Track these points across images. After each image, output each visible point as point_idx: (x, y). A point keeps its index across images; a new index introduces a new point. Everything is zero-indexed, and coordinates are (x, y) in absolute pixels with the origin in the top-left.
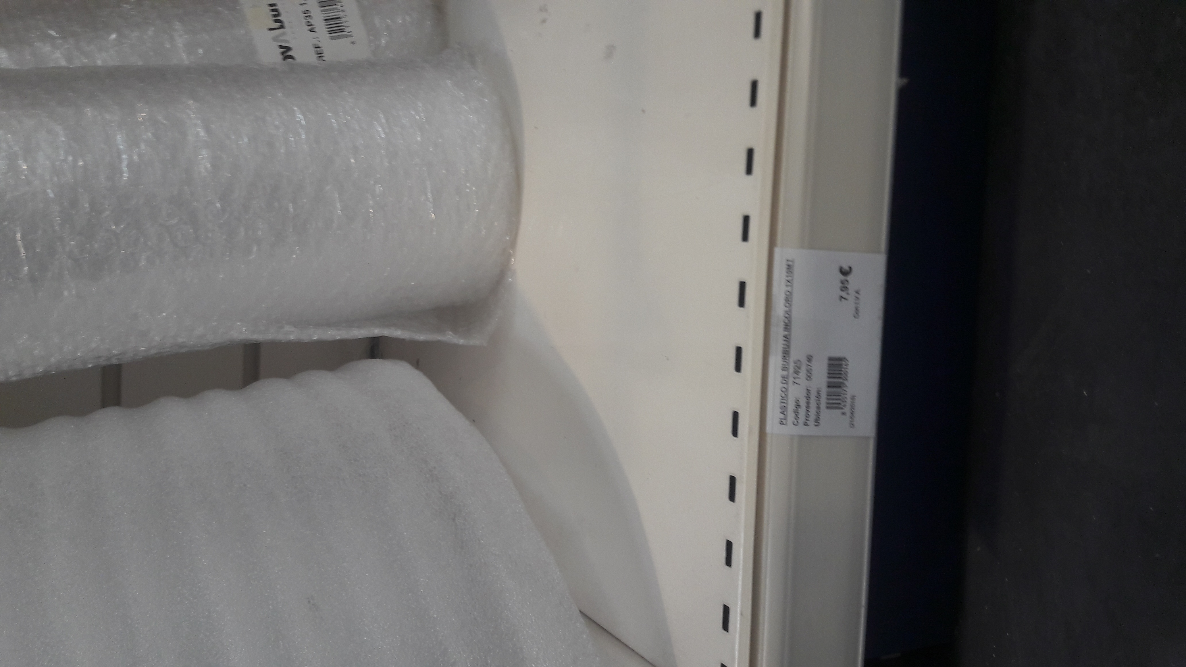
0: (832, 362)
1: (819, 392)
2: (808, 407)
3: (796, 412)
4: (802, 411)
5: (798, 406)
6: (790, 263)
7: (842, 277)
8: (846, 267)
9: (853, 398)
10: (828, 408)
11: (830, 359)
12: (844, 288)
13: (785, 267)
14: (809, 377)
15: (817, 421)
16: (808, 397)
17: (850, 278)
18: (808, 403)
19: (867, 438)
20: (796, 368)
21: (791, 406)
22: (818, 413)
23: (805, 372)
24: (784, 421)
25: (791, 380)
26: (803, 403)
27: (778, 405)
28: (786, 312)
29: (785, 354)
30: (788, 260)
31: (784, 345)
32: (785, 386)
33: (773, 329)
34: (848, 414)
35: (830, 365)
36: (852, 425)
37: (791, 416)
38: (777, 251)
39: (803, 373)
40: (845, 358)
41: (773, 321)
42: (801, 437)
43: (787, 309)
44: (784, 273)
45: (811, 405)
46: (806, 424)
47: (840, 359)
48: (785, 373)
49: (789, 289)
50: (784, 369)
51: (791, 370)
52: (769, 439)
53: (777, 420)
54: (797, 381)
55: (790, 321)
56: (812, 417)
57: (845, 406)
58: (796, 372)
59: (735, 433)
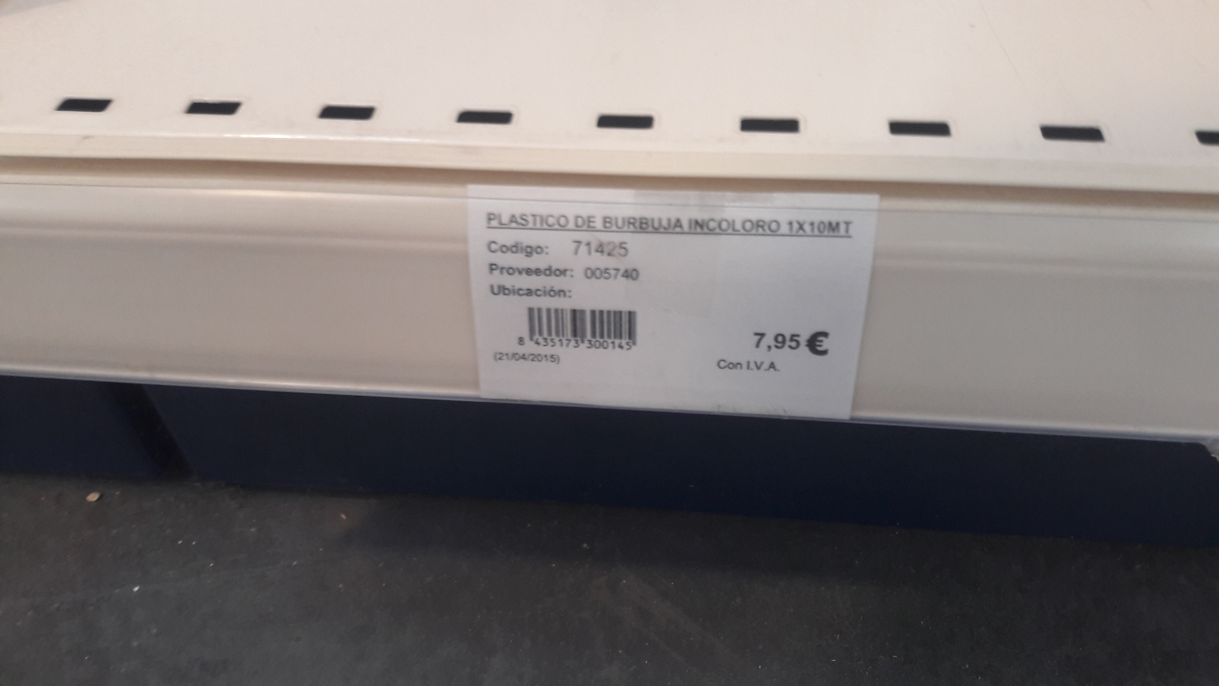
0: (625, 319)
1: (561, 293)
2: (529, 272)
3: (515, 248)
4: (519, 260)
5: (530, 251)
6: (843, 227)
7: (803, 339)
8: (825, 344)
9: (554, 358)
10: (531, 310)
11: (631, 315)
12: (780, 341)
13: (834, 218)
14: (592, 273)
15: (503, 290)
16: (550, 271)
17: (804, 349)
18: (537, 272)
19: (476, 384)
20: (610, 247)
21: (527, 237)
22: (517, 292)
23: (602, 266)
24: (494, 223)
25: (584, 236)
26: (536, 262)
27: (529, 208)
28: (732, 224)
29: (641, 223)
30: (847, 224)
31: (660, 220)
32: (571, 225)
33: (692, 196)
34: (521, 350)
35: (618, 314)
36: (499, 357)
37: (507, 237)
38: (872, 200)
39: (599, 261)
40: (634, 343)
41: (713, 196)
42: (463, 259)
43: (738, 226)
44: (817, 217)
45: (534, 277)
46: (493, 267)
47: (631, 335)
48: (599, 224)
49: (784, 229)
50: (606, 220)
51: (606, 237)
52: (455, 189)
53: (495, 207)
54: (583, 249)
55: (712, 232)
56: (508, 281)
57: (537, 343)
58: (600, 249)
59: (467, 117)
